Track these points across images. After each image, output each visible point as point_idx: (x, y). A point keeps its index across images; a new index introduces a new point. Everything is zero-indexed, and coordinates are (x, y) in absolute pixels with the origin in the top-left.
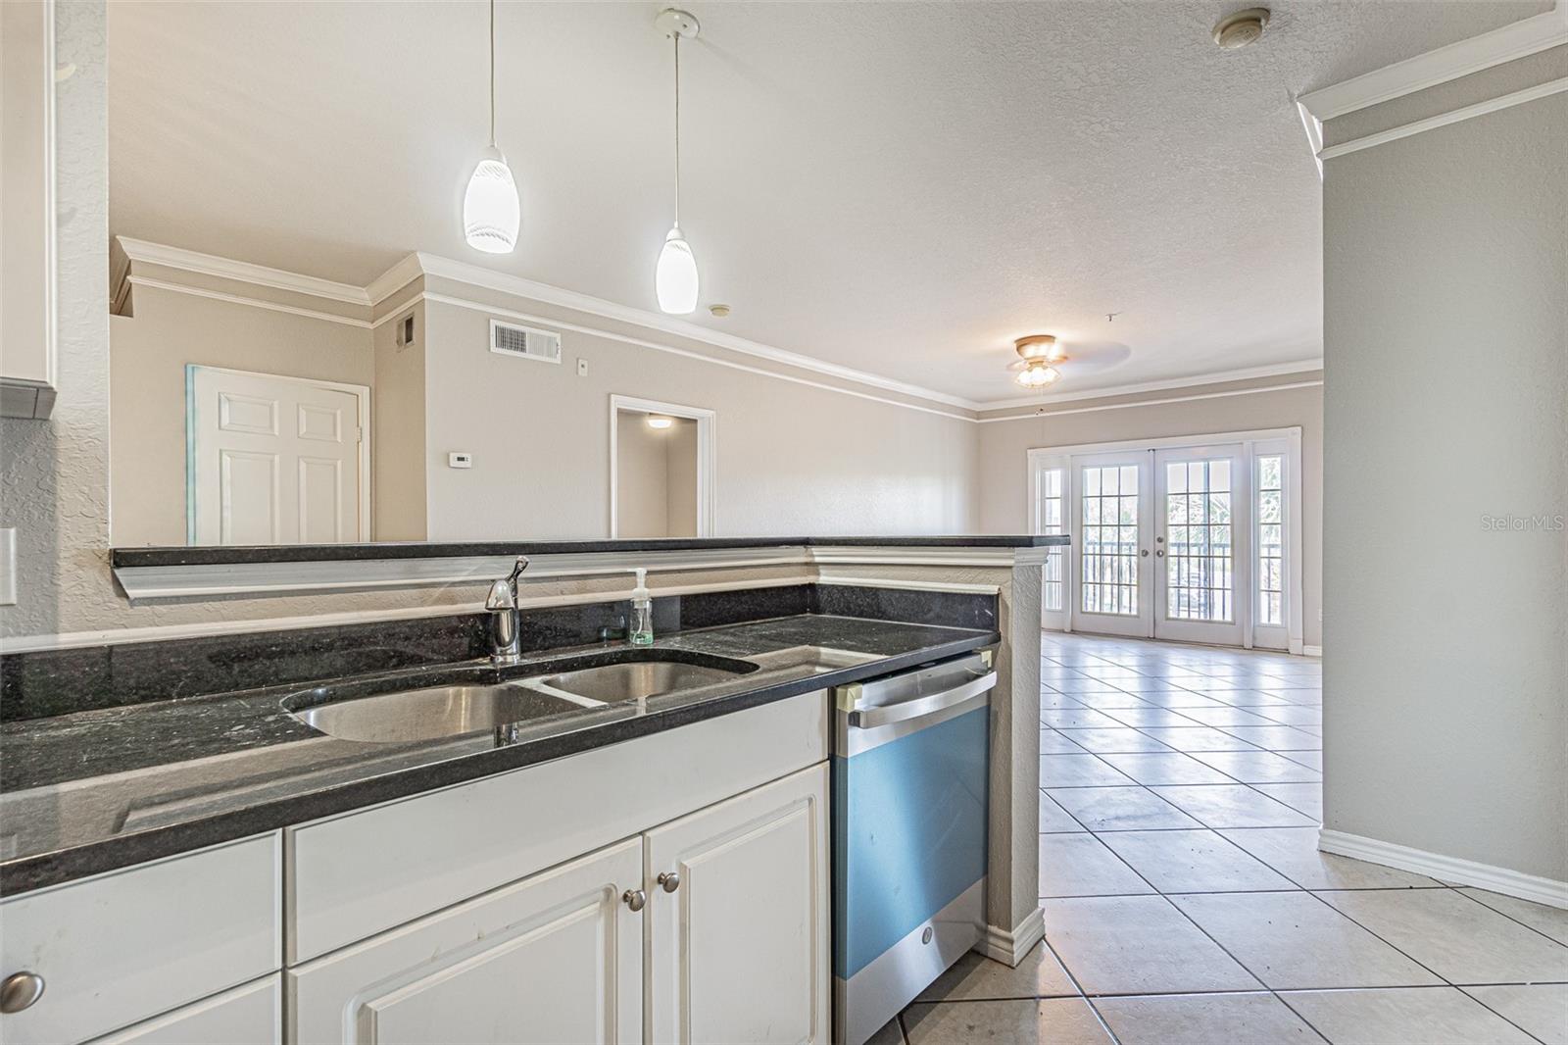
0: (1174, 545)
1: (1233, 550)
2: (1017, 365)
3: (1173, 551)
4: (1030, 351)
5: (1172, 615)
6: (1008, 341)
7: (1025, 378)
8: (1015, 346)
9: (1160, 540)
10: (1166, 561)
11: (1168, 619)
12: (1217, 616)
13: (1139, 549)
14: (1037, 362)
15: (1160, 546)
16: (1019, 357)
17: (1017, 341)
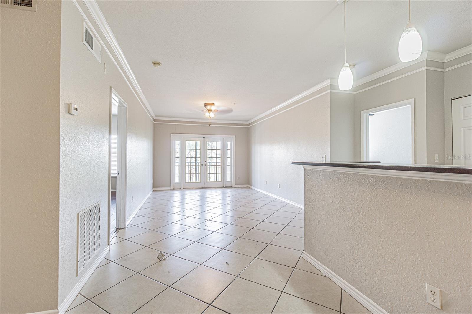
0: (208, 163)
1: (221, 164)
2: (204, 111)
3: (208, 164)
4: (208, 107)
5: (208, 181)
6: (202, 103)
7: (207, 114)
8: (204, 105)
9: (205, 162)
10: (207, 167)
11: (207, 182)
12: (218, 180)
13: (200, 164)
14: (210, 111)
15: (206, 163)
16: (206, 109)
17: (205, 104)
